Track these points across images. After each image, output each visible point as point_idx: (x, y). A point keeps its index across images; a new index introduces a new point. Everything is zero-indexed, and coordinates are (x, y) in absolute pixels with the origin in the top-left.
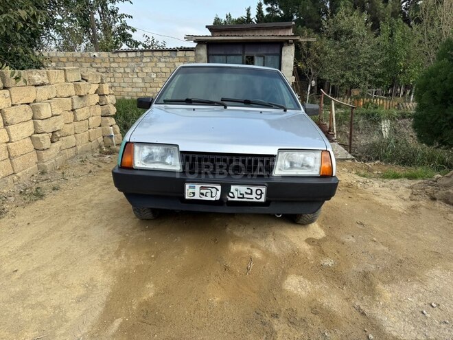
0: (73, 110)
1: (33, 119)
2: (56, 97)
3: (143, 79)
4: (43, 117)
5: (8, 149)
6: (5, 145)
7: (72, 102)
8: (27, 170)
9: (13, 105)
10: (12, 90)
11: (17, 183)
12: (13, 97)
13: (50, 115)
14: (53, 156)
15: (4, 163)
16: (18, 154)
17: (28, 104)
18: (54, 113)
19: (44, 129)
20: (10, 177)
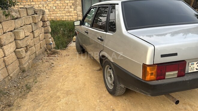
0: (32, 32)
1: (15, 40)
2: (24, 25)
3: (49, 10)
4: (21, 39)
5: (4, 61)
6: (3, 59)
7: (32, 27)
8: (15, 72)
9: (4, 33)
10: (3, 23)
11: (11, 81)
12: (4, 28)
13: (24, 36)
14: (27, 60)
15: (3, 70)
16: (10, 63)
17: (11, 31)
18: (26, 35)
19: (21, 45)
20: (7, 78)
